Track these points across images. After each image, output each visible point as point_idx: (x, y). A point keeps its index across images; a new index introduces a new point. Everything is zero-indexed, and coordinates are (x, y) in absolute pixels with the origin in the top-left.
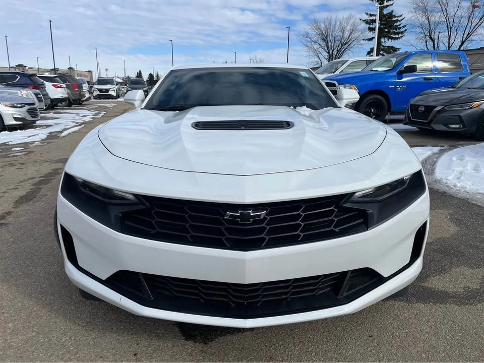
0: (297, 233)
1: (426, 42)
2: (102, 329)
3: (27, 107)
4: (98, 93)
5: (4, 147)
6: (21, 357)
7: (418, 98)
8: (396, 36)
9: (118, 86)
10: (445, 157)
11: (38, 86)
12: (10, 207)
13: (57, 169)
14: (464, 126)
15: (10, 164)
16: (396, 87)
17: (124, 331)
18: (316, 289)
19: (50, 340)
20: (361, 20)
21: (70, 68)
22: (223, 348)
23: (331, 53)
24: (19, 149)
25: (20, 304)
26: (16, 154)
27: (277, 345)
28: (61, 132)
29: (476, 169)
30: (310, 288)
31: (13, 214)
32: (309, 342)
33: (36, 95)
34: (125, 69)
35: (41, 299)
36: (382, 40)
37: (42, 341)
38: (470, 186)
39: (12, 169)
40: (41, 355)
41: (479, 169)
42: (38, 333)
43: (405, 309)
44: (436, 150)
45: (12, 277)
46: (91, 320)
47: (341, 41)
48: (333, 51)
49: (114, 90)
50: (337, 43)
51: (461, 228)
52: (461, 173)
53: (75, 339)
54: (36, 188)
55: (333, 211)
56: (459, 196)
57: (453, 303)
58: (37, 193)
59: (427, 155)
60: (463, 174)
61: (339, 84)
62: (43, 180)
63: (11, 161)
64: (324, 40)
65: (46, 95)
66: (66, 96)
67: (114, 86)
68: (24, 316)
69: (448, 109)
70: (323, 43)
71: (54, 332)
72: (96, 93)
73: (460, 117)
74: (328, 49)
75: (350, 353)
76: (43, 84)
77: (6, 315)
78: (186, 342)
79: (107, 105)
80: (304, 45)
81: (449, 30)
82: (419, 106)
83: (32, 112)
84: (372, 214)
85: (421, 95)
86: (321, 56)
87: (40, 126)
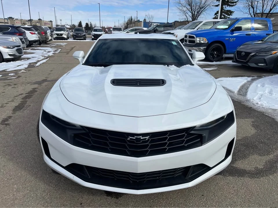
0: (165, 147)
1: (249, 9)
2: (63, 189)
3: (16, 48)
4: (56, 36)
5: (4, 73)
6: (22, 204)
7: (241, 47)
8: (232, 4)
9: (68, 32)
10: (254, 84)
11: (21, 34)
12: (10, 113)
13: (35, 88)
14: (267, 65)
15: (8, 85)
16: (229, 39)
17: (75, 191)
18: (175, 174)
19: (37, 195)
21: (40, 19)
22: (126, 201)
23: (193, 13)
24: (12, 74)
25: (20, 174)
26: (11, 78)
27: (154, 199)
28: (36, 63)
29: (271, 93)
30: (171, 173)
31: (12, 118)
32: (171, 198)
33: (21, 39)
34: (71, 20)
35: (31, 171)
36: (224, 6)
37: (32, 195)
38: (265, 104)
39: (10, 88)
40: (33, 204)
41: (272, 93)
42: (30, 191)
43: (222, 180)
44: (249, 79)
45: (14, 157)
46: (57, 184)
47: (200, 6)
48: (195, 12)
49: (66, 35)
50: (197, 7)
51: (258, 131)
52: (262, 95)
53: (49, 195)
54: (24, 101)
55: (184, 135)
56: (259, 110)
57: (248, 177)
58: (25, 104)
59: (243, 83)
60: (263, 96)
61: (196, 37)
62: (27, 95)
63: (9, 82)
64: (189, 5)
65: (26, 39)
66: (38, 39)
67: (65, 32)
68: (22, 181)
69: (258, 55)
70: (189, 7)
71: (39, 190)
72: (55, 36)
73: (264, 59)
74: (192, 11)
75: (192, 205)
76: (24, 32)
77: (13, 180)
78: (107, 197)
79: (62, 44)
80: (178, 8)
81: (263, 2)
82: (242, 52)
83: (19, 51)
84: (205, 136)
85: (244, 45)
86: (187, 15)
87: (24, 59)
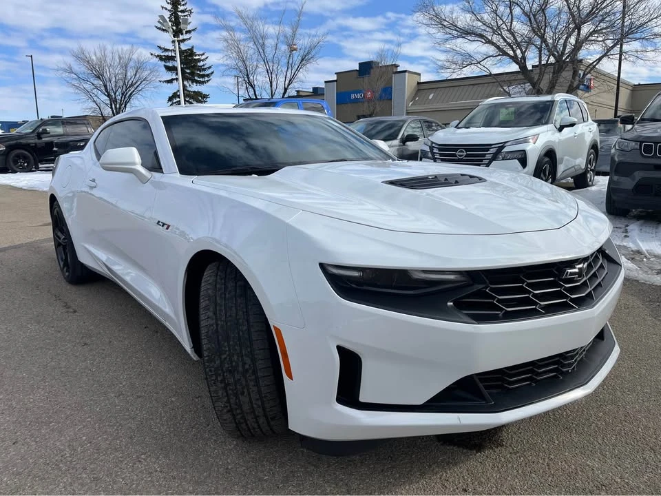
1: (247, 88)
8: (202, 80)
20: (152, 54)
23: (113, 97)
36: (187, 83)
47: (124, 82)
70: (97, 83)
74: (107, 91)
81: (270, 75)
86: (98, 101)
